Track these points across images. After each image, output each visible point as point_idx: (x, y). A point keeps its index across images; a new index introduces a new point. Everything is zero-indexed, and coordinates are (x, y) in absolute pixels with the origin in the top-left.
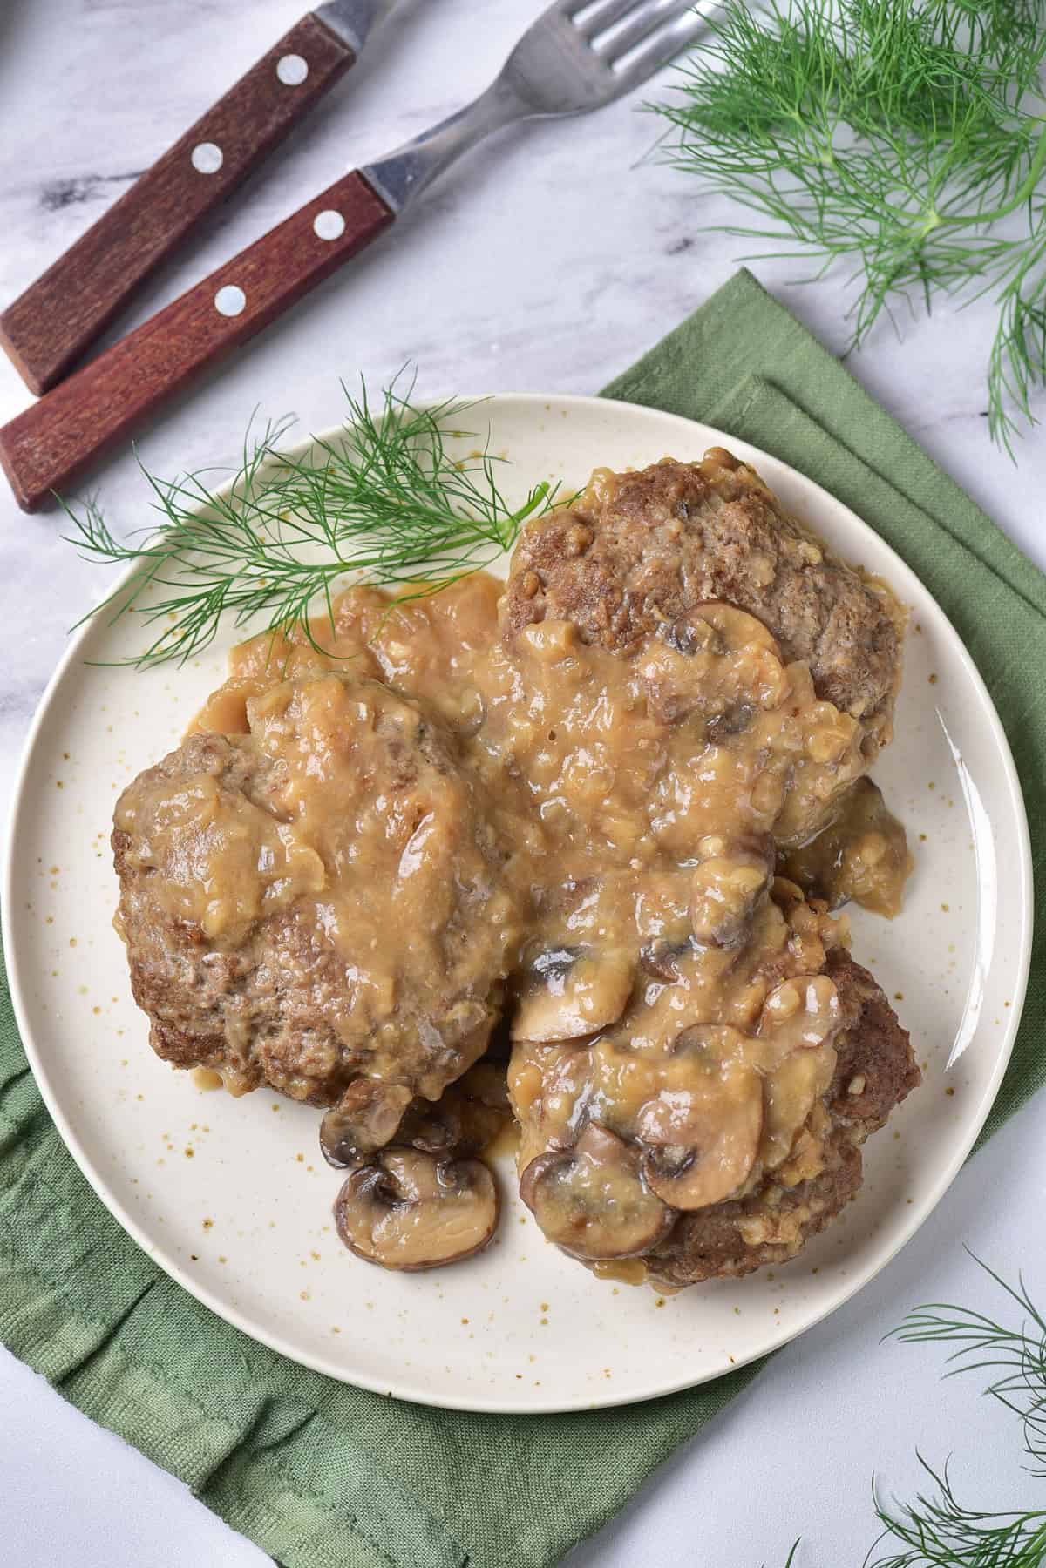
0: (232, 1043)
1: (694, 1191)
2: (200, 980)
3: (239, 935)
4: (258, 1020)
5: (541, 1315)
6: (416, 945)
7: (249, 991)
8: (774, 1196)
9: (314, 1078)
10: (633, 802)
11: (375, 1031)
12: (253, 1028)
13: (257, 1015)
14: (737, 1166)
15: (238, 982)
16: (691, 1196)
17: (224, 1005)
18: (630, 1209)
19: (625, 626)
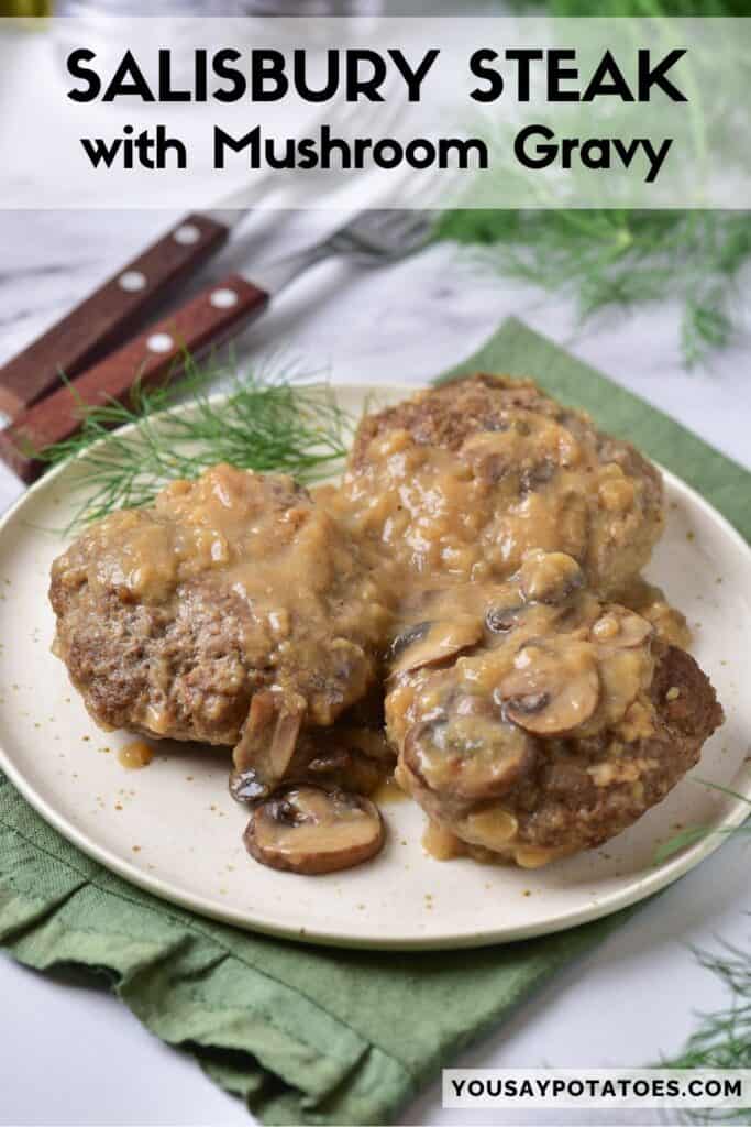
0: (156, 684)
1: (550, 720)
2: (126, 634)
3: (159, 591)
4: (176, 658)
5: (426, 902)
6: (304, 593)
7: (168, 636)
8: (616, 748)
9: (226, 694)
10: (468, 539)
11: (274, 649)
12: (173, 669)
13: (176, 652)
14: (583, 704)
15: (159, 628)
16: (548, 724)
17: (148, 647)
18: (498, 746)
19: (449, 430)
